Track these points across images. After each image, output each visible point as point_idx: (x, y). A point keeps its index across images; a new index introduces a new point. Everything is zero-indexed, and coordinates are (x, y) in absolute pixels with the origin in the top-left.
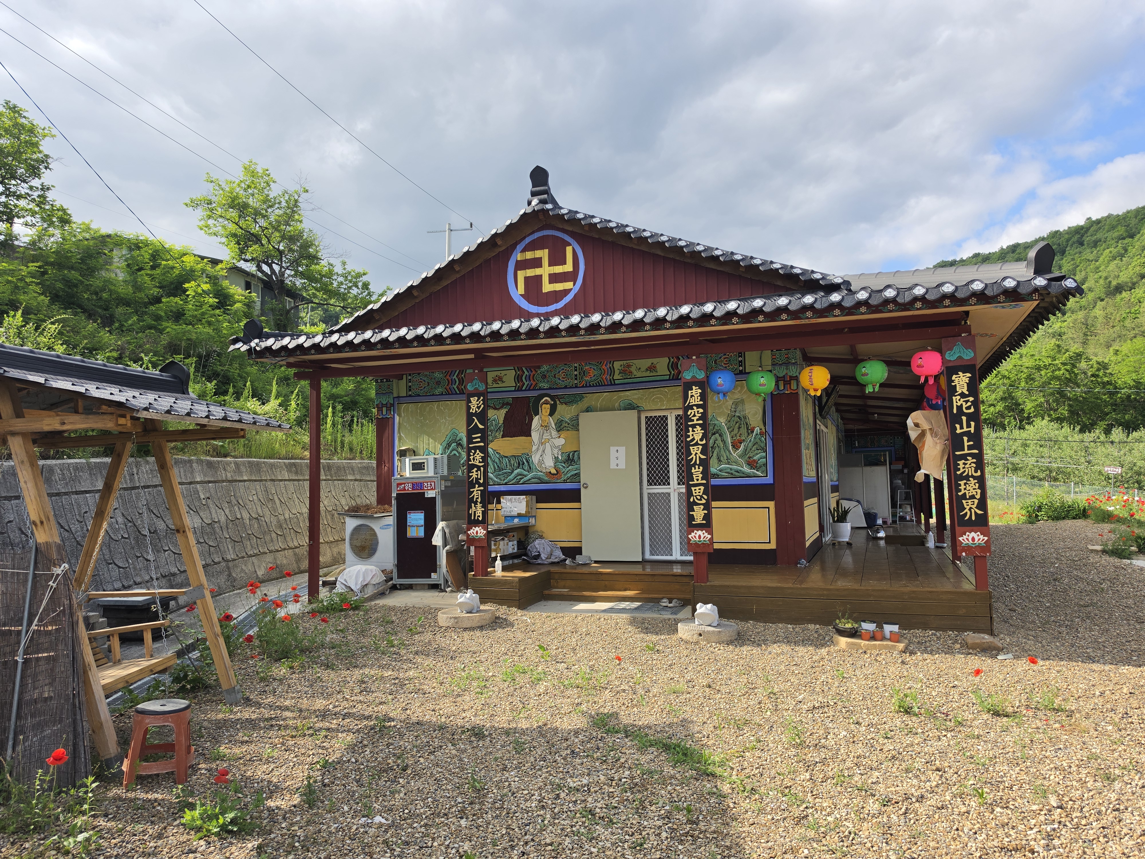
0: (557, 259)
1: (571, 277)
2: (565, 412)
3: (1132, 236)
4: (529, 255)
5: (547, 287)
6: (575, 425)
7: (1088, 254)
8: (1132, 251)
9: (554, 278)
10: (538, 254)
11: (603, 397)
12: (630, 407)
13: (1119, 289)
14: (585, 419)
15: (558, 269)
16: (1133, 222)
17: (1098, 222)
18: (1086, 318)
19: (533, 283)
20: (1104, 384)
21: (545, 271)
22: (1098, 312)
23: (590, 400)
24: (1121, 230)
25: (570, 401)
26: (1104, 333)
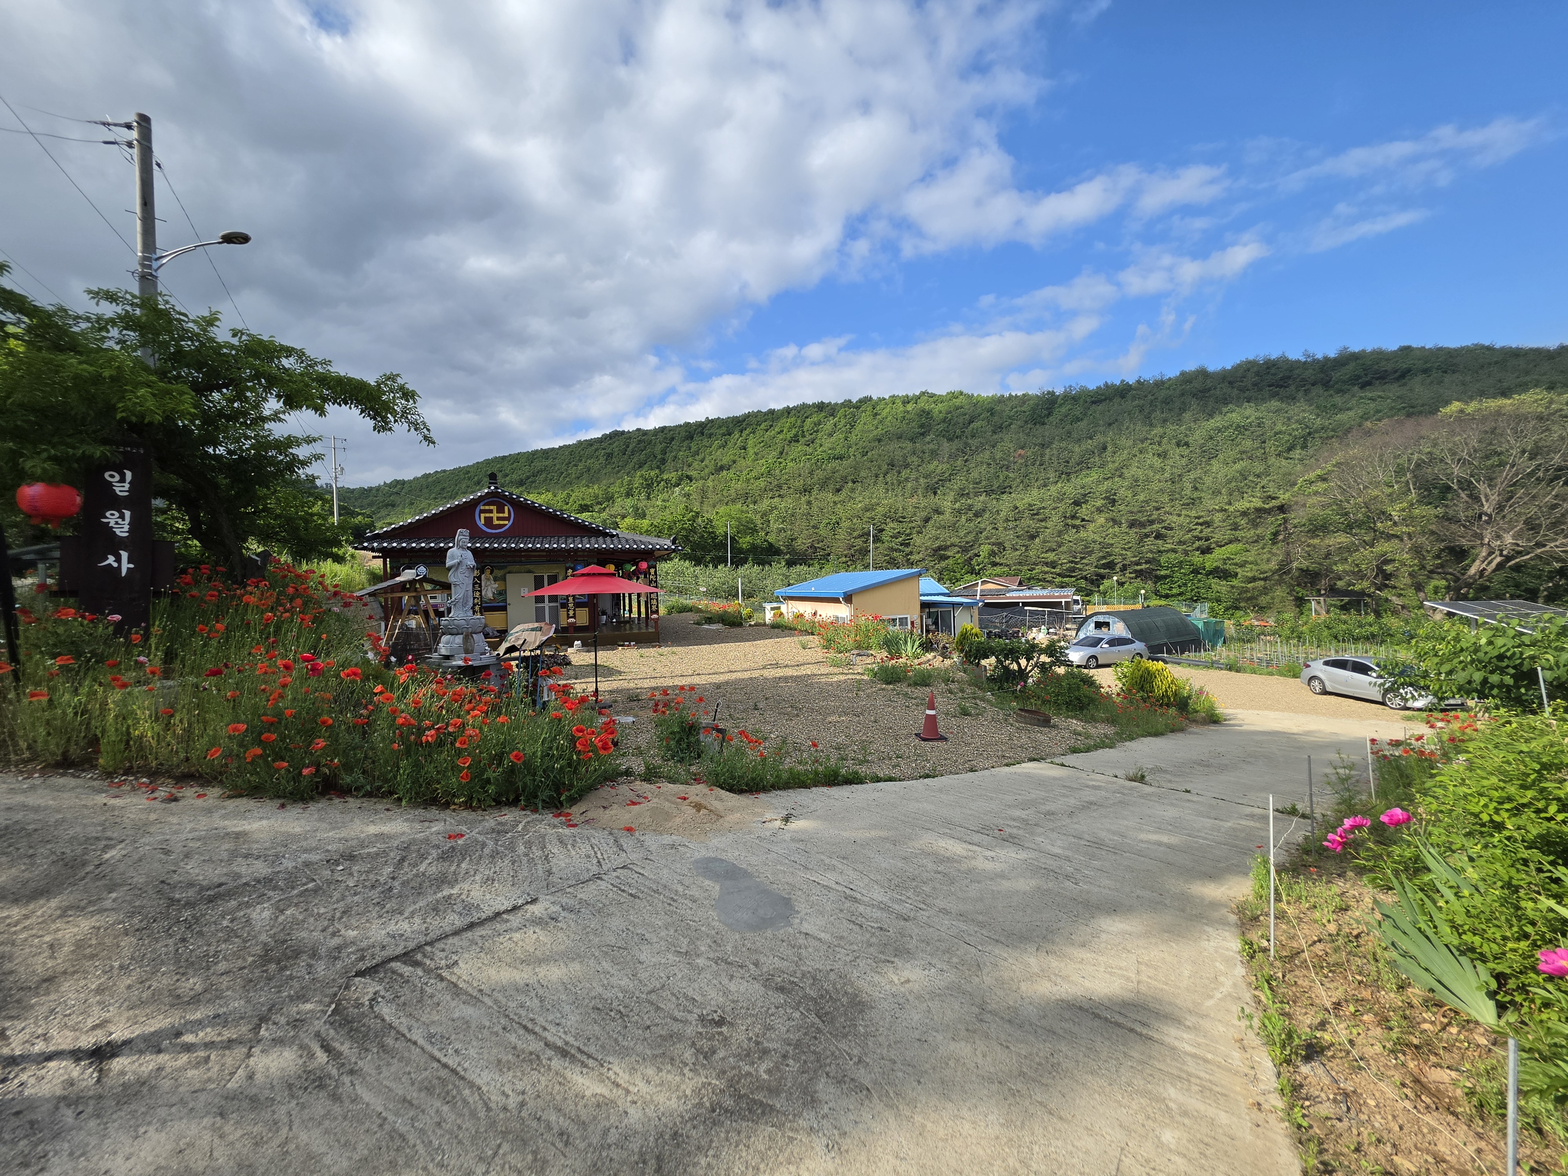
0: (500, 510)
1: (508, 519)
2: (498, 573)
3: (730, 434)
4: (487, 508)
5: (496, 522)
6: (504, 579)
7: (706, 442)
8: (730, 445)
9: (499, 519)
10: (492, 507)
11: (517, 567)
12: (529, 572)
13: (722, 468)
14: (508, 576)
15: (501, 515)
16: (731, 425)
17: (712, 421)
18: (703, 486)
19: (489, 521)
20: (710, 533)
21: (495, 515)
22: (710, 483)
23: (510, 568)
24: (724, 430)
25: (500, 568)
26: (712, 497)
